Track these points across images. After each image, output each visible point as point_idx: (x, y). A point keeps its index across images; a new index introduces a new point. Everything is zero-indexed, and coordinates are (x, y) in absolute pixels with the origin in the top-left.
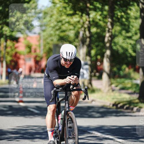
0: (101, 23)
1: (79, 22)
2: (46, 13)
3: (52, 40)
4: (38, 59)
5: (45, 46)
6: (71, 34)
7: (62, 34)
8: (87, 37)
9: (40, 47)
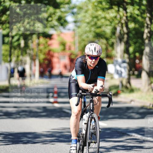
0: (139, 18)
1: (116, 17)
2: (80, 8)
3: (88, 37)
4: (73, 57)
5: (80, 43)
6: (108, 30)
7: (98, 31)
8: (124, 34)
9: (75, 44)
